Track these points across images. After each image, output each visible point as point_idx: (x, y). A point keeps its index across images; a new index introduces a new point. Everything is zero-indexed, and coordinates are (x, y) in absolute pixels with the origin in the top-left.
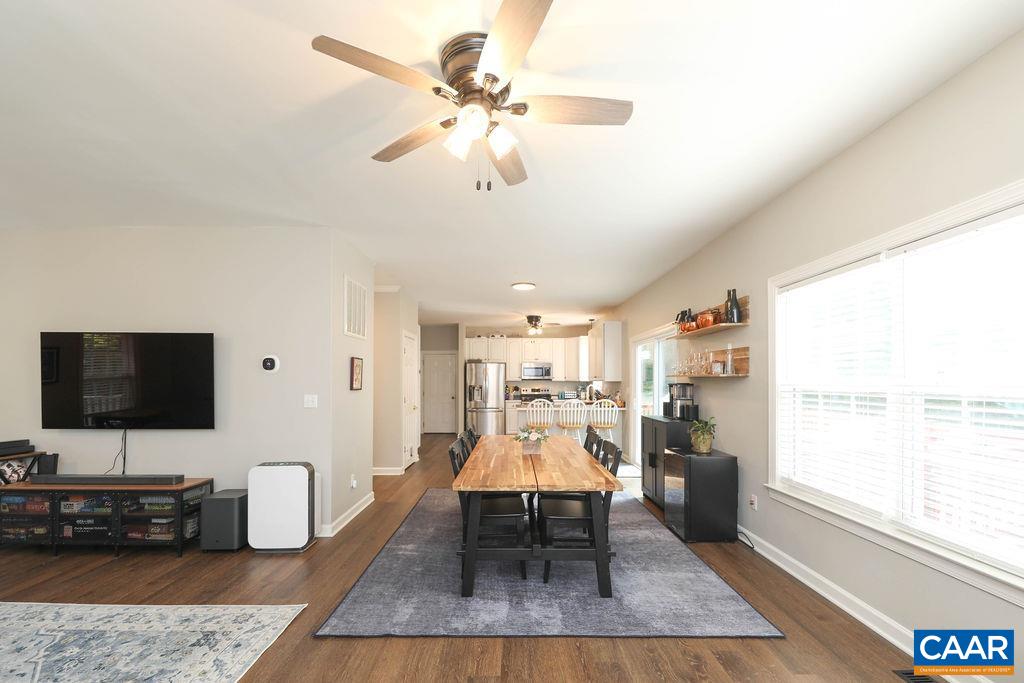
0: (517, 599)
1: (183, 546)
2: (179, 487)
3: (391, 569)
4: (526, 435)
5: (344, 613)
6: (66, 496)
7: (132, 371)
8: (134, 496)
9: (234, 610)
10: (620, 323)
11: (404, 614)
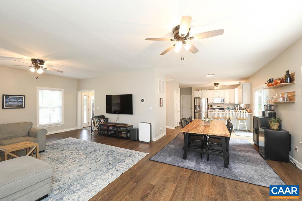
0: (198, 162)
1: (127, 138)
2: (127, 126)
3: (167, 150)
4: (205, 119)
5: (156, 157)
6: (110, 126)
7: (119, 102)
8: (120, 127)
9: (135, 152)
10: (249, 84)
11: (169, 160)
